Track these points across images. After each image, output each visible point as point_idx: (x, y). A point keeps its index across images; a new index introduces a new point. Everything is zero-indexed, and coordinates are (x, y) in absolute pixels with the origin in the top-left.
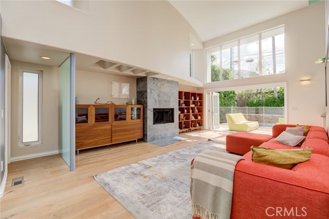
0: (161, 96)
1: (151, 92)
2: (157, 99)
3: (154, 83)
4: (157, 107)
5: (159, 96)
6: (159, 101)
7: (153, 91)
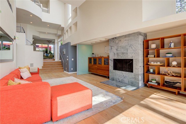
0: (119, 49)
1: (111, 48)
2: (116, 53)
3: (113, 42)
4: (116, 58)
5: (117, 50)
6: (117, 54)
7: (112, 47)
